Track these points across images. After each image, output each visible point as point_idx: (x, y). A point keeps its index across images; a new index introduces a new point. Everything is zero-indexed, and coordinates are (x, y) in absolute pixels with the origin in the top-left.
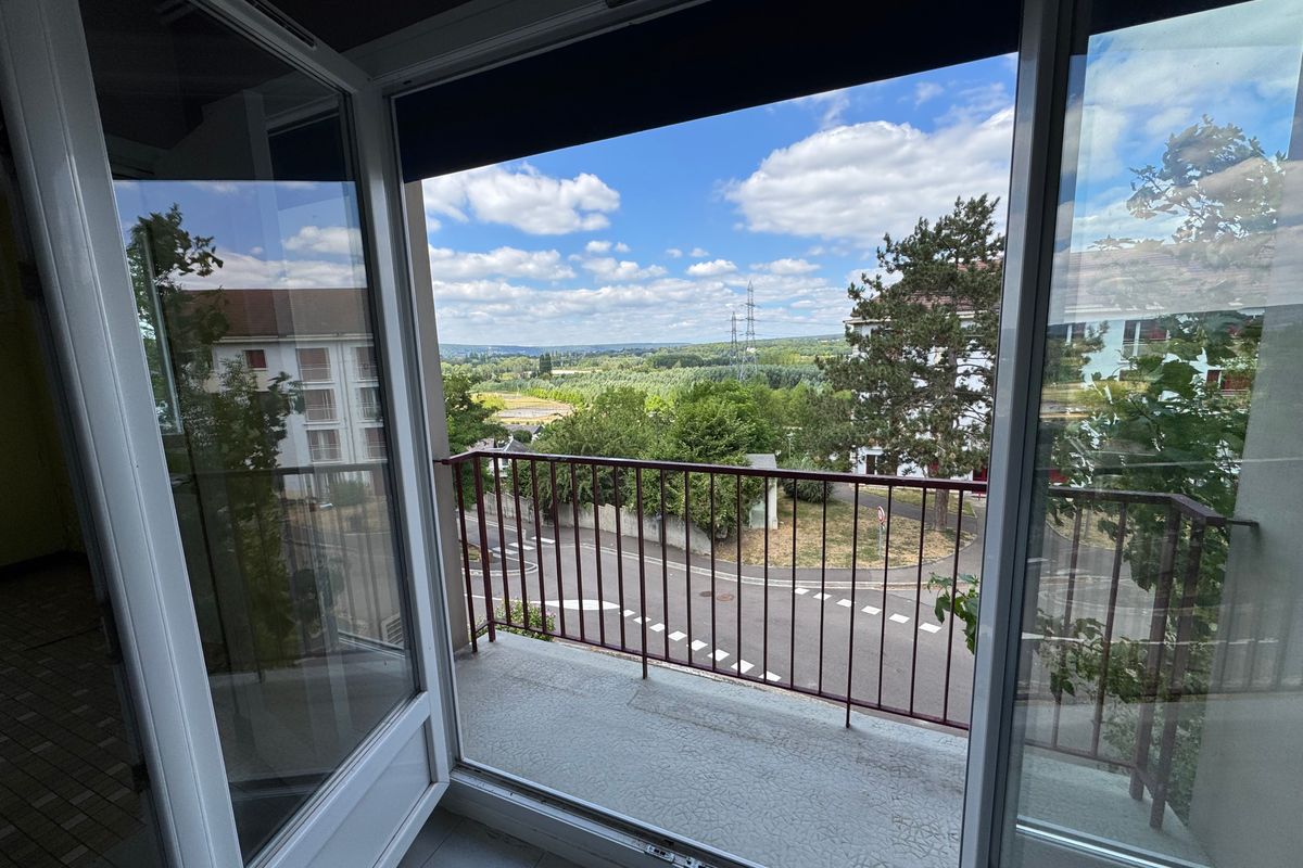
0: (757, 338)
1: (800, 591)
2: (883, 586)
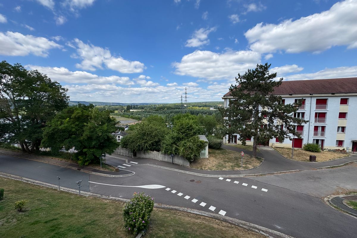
0: (187, 102)
1: (221, 178)
2: (245, 176)
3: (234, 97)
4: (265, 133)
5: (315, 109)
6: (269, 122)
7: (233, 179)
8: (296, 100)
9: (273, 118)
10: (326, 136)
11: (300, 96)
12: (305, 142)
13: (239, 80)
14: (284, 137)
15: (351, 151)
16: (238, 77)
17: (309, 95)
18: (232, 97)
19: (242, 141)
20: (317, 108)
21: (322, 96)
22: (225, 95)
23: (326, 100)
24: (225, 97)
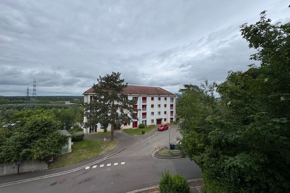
0: (36, 95)
1: (87, 168)
2: (108, 157)
3: (96, 93)
4: (119, 120)
5: (142, 103)
6: (121, 112)
7: (98, 164)
8: (133, 97)
9: (123, 109)
10: (147, 118)
11: (135, 95)
12: (138, 124)
13: (100, 80)
14: (130, 121)
15: (156, 125)
16: (99, 78)
17: (139, 95)
18: (95, 94)
19: (104, 129)
20: (143, 102)
21: (144, 96)
22: (87, 91)
23: (146, 97)
24: (86, 93)
